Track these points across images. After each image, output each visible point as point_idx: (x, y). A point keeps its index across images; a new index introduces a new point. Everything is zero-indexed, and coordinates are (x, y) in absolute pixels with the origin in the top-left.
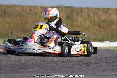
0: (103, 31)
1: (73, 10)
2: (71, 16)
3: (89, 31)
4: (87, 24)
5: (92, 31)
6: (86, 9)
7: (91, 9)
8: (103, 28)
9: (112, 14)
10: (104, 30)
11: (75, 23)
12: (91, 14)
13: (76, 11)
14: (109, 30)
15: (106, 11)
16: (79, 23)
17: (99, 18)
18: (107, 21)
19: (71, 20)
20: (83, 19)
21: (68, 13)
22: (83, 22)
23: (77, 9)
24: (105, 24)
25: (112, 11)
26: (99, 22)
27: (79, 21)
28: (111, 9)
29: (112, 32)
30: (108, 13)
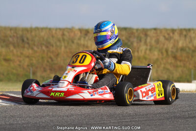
0: (181, 66)
1: (132, 33)
2: (129, 43)
3: (158, 67)
4: (154, 55)
5: (162, 66)
6: (153, 31)
7: (161, 30)
8: (180, 61)
9: (194, 38)
10: (182, 64)
11: (136, 54)
12: (162, 39)
13: (136, 34)
14: (190, 64)
15: (184, 33)
16: (142, 54)
18: (187, 49)
20: (149, 47)
22: (148, 52)
23: (139, 32)
24: (184, 54)
25: (194, 33)
26: (174, 50)
27: (141, 51)
28: (193, 29)
29: (195, 67)
30: (188, 37)
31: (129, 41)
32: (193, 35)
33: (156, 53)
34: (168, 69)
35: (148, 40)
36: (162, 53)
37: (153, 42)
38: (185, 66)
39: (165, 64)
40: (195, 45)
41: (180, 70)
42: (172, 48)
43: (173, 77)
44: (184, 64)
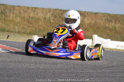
0: (31, 26)
1: (7, 7)
2: (5, 13)
3: (19, 26)
4: (17, 19)
5: (22, 25)
6: (17, 7)
7: (22, 7)
8: (31, 24)
9: (39, 12)
10: (32, 25)
11: (8, 18)
12: (22, 12)
13: (9, 8)
14: (36, 26)
15: (34, 9)
16: (11, 19)
17: (28, 15)
18: (35, 18)
19: (5, 15)
20: (15, 15)
21: (2, 9)
22: (14, 18)
23: (10, 7)
24: (34, 20)
25: (39, 10)
26: (28, 18)
27: (11, 17)
28: (38, 8)
29: (39, 28)
30: (36, 11)
31: (5, 11)
32: (38, 11)
33: (18, 19)
34: (24, 28)
35: (15, 11)
36: (22, 19)
37: (18, 13)
39: (23, 25)
40: (39, 16)
41: (30, 28)
43: (26, 32)
44: (33, 26)
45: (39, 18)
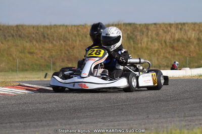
0: (178, 55)
1: (136, 28)
2: (134, 37)
3: (158, 55)
4: (155, 46)
5: (162, 55)
6: (153, 25)
7: (160, 25)
8: (177, 50)
9: (188, 30)
10: (178, 53)
11: (139, 45)
12: (161, 32)
13: (139, 29)
14: (185, 53)
15: (180, 26)
16: (144, 45)
17: (171, 36)
18: (182, 40)
19: (133, 41)
20: (150, 39)
21: (129, 32)
22: (149, 43)
23: (141, 26)
24: (181, 45)
25: (188, 26)
26: (172, 41)
27: (144, 43)
28: (187, 23)
29: (190, 55)
30: (183, 29)
31: (133, 34)
32: (187, 28)
33: (156, 44)
34: (167, 57)
35: (150, 33)
36: (161, 44)
37: (154, 36)
38: (181, 54)
39: (164, 53)
40: (189, 37)
42: (170, 39)
44: (180, 53)
45: (190, 39)
